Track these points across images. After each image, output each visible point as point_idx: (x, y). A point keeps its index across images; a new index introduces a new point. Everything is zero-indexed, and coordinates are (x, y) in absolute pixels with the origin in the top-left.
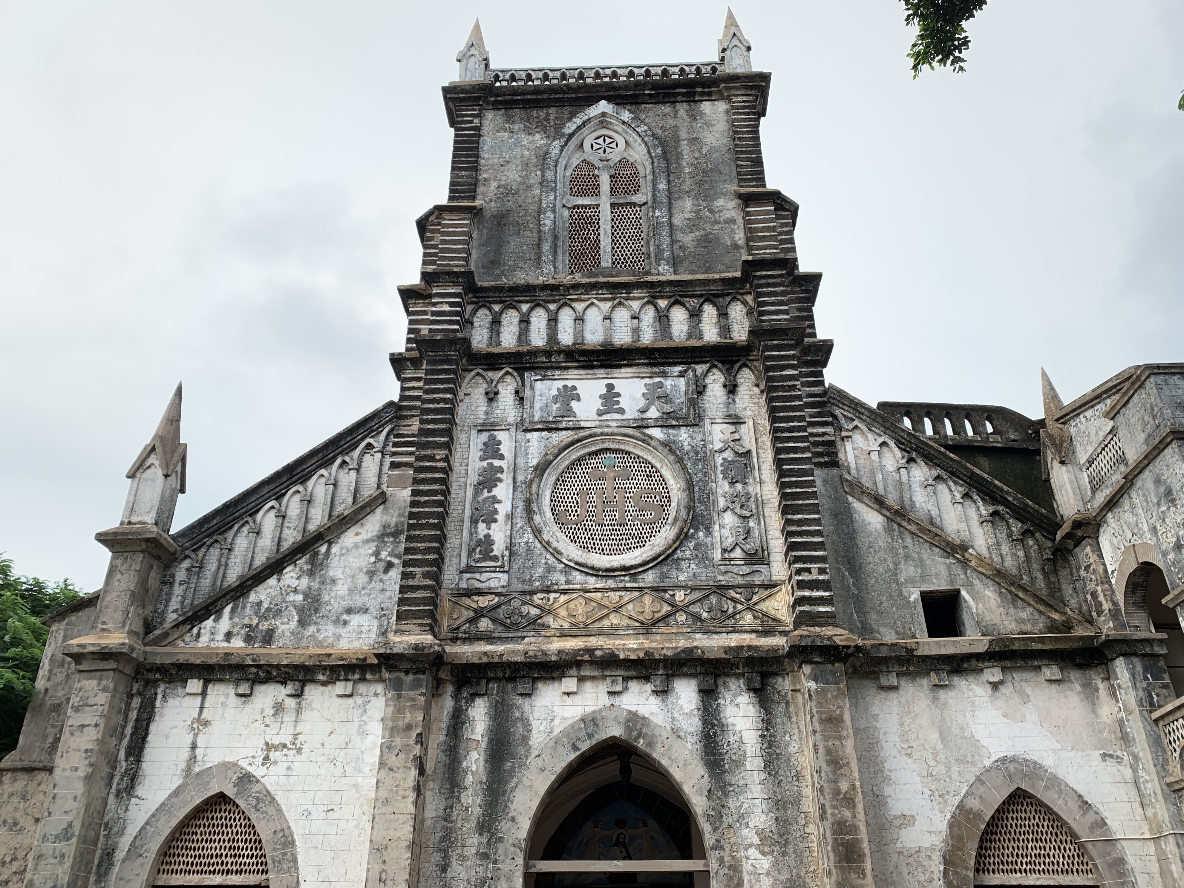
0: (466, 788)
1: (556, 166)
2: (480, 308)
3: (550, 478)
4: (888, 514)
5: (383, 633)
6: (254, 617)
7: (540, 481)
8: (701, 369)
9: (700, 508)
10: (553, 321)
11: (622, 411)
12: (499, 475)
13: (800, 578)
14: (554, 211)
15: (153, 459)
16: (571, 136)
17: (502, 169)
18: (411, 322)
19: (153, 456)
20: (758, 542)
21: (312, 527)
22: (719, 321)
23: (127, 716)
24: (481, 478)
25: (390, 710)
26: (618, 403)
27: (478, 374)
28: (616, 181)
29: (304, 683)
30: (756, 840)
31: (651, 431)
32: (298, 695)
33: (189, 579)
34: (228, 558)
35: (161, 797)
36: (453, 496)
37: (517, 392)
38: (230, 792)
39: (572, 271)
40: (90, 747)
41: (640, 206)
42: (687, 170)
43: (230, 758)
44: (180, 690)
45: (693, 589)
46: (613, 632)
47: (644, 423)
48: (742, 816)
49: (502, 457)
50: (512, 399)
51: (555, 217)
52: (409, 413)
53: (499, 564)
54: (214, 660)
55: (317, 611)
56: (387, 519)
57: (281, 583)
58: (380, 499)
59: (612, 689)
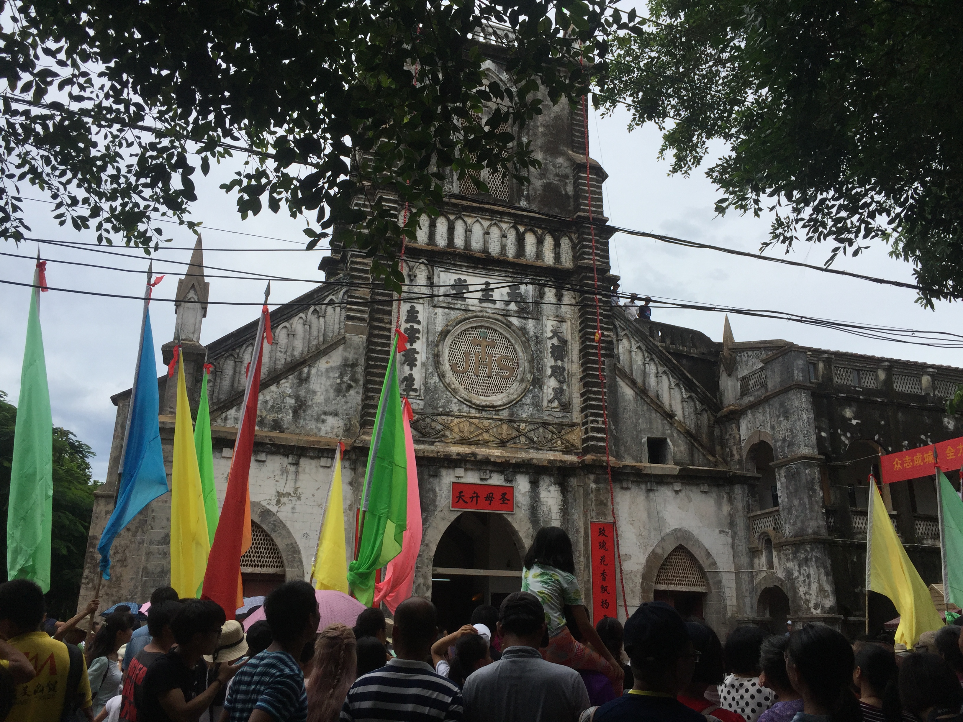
3: (448, 341)
4: (637, 391)
5: (349, 431)
6: (263, 411)
7: (443, 343)
8: (543, 281)
9: (537, 374)
10: (451, 229)
11: (494, 302)
12: (417, 335)
13: (591, 425)
15: (192, 294)
19: (192, 291)
20: (567, 398)
21: (298, 354)
22: (554, 248)
24: (407, 335)
26: (492, 296)
29: (300, 457)
31: (510, 319)
32: (296, 464)
33: (214, 379)
34: (240, 368)
37: (429, 278)
38: (257, 519)
39: (461, 190)
42: (540, 129)
43: (255, 500)
44: (217, 454)
45: (531, 423)
46: (484, 443)
47: (508, 313)
49: (419, 322)
50: (425, 282)
53: (418, 394)
55: (304, 411)
56: (346, 354)
57: (280, 390)
58: (342, 341)
59: (483, 477)
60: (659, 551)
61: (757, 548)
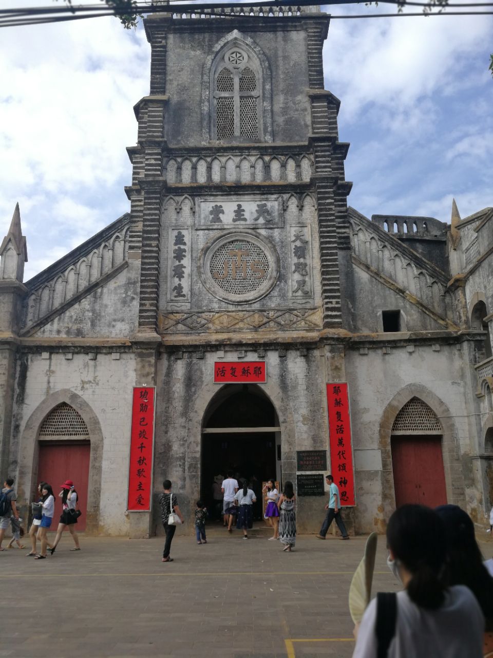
0: (175, 399)
1: (209, 72)
2: (170, 159)
3: (210, 255)
4: (371, 274)
5: (132, 331)
6: (70, 323)
7: (205, 257)
8: (286, 196)
9: (283, 271)
10: (209, 168)
11: (245, 220)
12: (184, 254)
13: (327, 306)
14: (209, 101)
15: (10, 246)
16: (217, 53)
17: (180, 73)
18: (134, 168)
19: (10, 244)
20: (309, 288)
21: (93, 279)
22: (296, 169)
23: (15, 369)
24: (175, 255)
25: (139, 366)
26: (243, 215)
27: (171, 198)
28: (243, 82)
29: (97, 354)
30: (301, 419)
31: (259, 231)
32: (95, 359)
33: (36, 305)
34: (53, 294)
35: (37, 404)
36: (161, 264)
37: (191, 209)
38: (68, 401)
39: (219, 138)
40: (3, 383)
41: (256, 98)
42: (282, 76)
43: (67, 387)
44: (39, 357)
45: (278, 310)
46: (240, 330)
47: (257, 226)
48: (295, 409)
49: (185, 244)
50: (189, 212)
51: (209, 105)
52: (137, 219)
53: (186, 298)
54: (53, 344)
55: (99, 320)
56: (129, 275)
57: (81, 307)
58: (125, 265)
59: (240, 356)
60: (395, 403)
61: (481, 394)
